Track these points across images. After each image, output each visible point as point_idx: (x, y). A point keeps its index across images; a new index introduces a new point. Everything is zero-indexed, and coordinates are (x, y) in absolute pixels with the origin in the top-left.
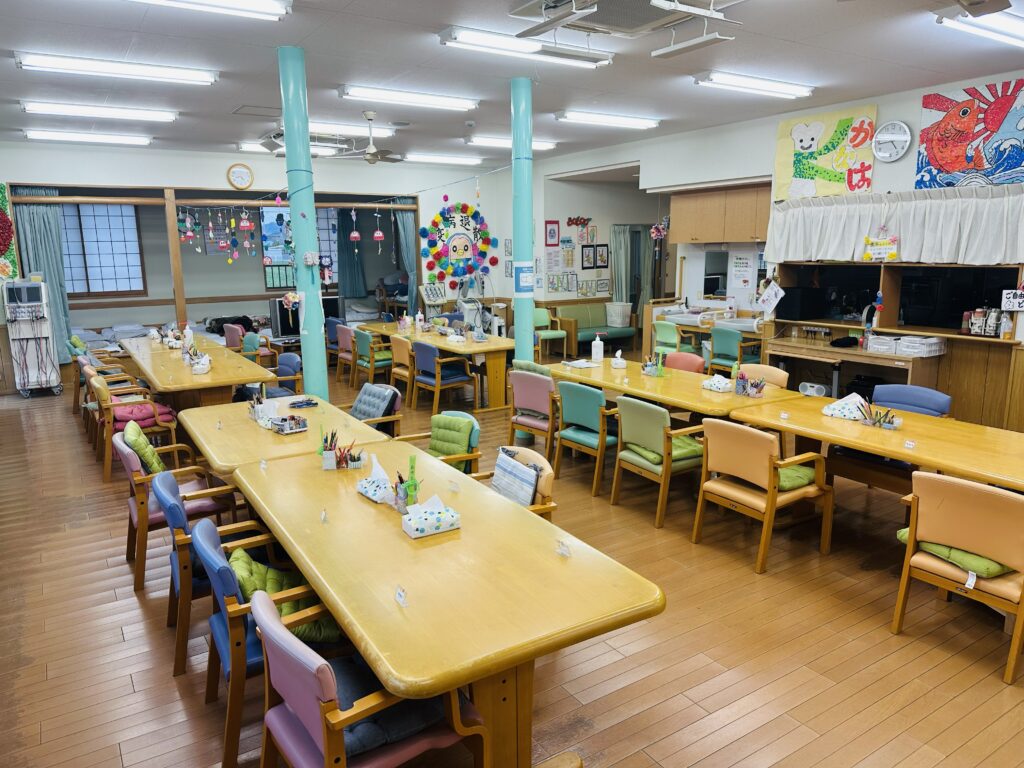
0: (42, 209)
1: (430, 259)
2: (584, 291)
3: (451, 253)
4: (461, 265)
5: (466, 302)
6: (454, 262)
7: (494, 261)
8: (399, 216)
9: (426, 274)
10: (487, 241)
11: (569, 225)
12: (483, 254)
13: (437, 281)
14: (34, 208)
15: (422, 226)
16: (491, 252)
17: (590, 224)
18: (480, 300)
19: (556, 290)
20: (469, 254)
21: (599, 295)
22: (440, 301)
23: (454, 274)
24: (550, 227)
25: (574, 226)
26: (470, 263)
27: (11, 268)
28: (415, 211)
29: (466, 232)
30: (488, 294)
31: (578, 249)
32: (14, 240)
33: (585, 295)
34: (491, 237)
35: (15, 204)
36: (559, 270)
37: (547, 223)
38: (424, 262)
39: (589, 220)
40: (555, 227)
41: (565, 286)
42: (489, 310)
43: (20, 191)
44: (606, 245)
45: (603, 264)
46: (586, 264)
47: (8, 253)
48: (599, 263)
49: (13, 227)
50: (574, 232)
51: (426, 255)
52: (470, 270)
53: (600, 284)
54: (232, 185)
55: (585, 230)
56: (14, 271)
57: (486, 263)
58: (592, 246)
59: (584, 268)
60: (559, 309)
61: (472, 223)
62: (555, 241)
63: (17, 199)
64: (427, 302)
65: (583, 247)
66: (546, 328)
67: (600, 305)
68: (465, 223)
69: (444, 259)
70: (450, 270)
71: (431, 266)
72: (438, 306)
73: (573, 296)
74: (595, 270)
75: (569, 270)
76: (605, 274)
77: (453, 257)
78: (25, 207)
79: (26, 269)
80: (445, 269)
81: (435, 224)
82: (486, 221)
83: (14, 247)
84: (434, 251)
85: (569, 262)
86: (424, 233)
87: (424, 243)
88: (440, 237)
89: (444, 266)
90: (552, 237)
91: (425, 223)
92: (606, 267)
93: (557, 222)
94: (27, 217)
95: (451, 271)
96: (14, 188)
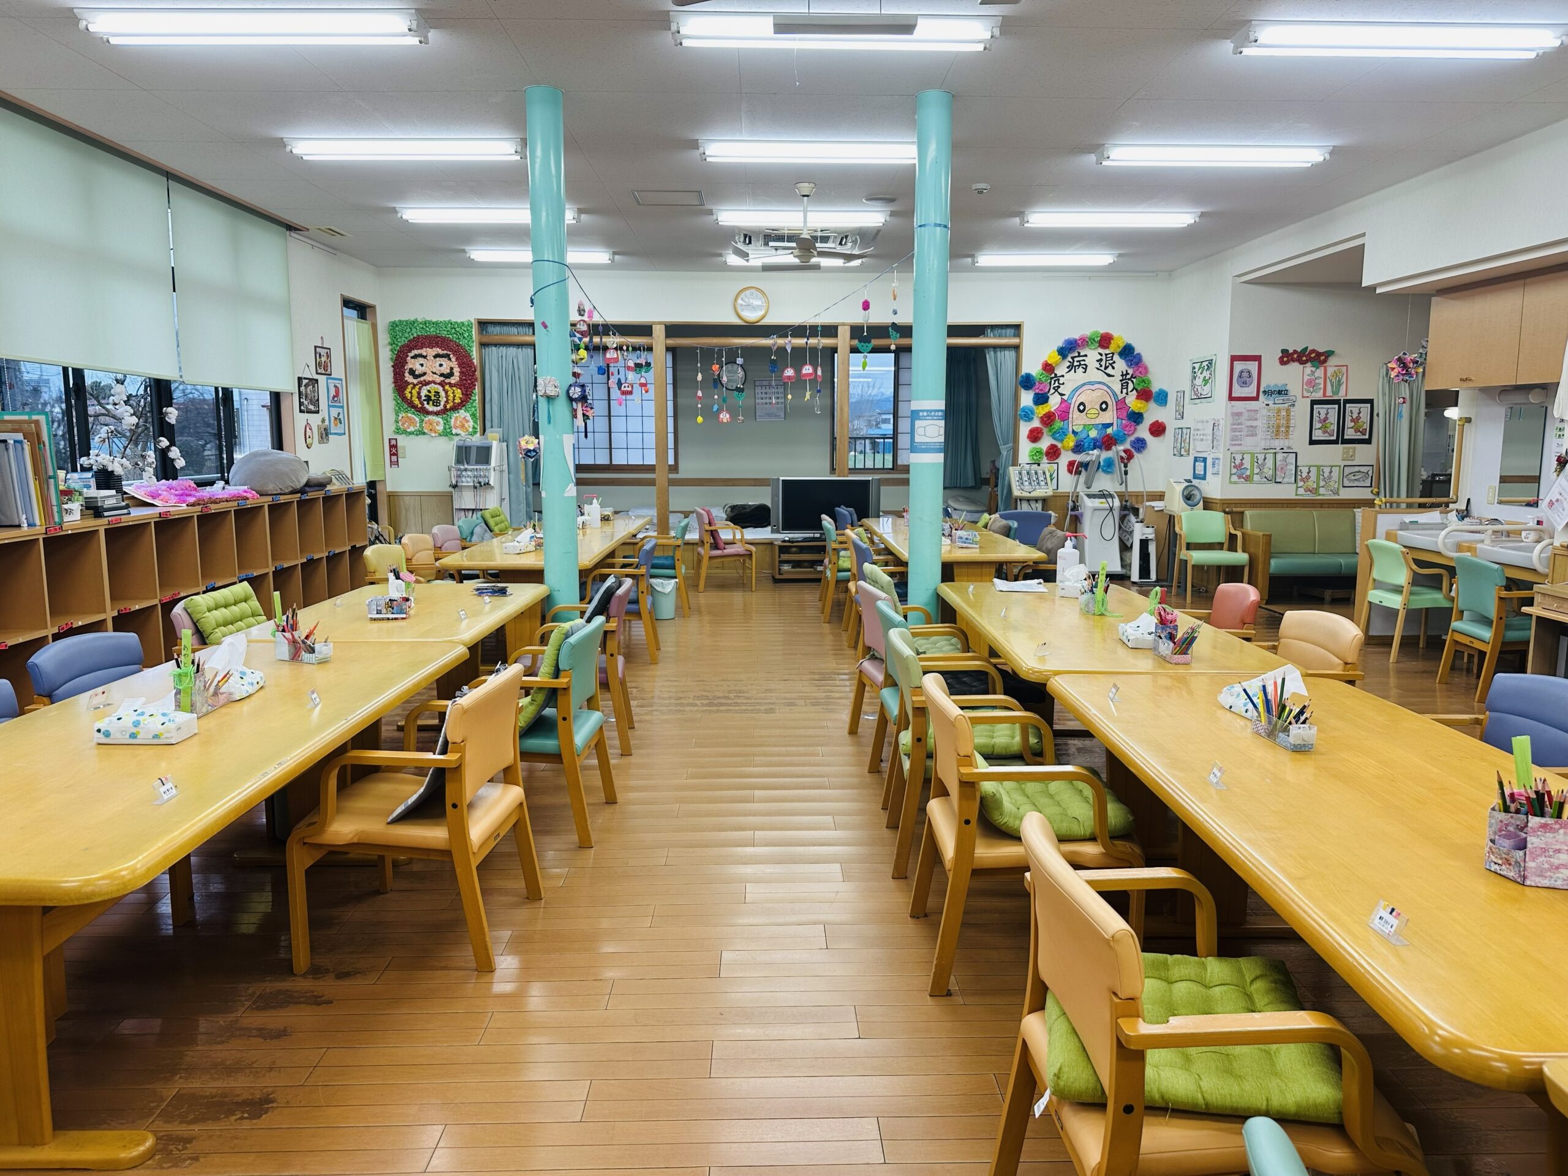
0: (512, 351)
1: (1036, 423)
2: (1311, 484)
3: (1074, 414)
4: (1093, 434)
5: (1089, 496)
6: (1078, 429)
7: (1158, 429)
8: (990, 357)
9: (1025, 448)
10: (1145, 395)
11: (1282, 362)
12: (1136, 418)
13: (1045, 460)
14: (503, 349)
15: (1025, 370)
16: (1153, 413)
17: (1332, 361)
18: (1121, 496)
19: (1248, 479)
20: (1109, 417)
21: (1346, 494)
22: (1040, 492)
23: (1078, 448)
24: (1239, 366)
25: (1295, 367)
26: (1109, 431)
27: (471, 423)
28: (1017, 348)
29: (1106, 379)
30: (1135, 485)
31: (1303, 406)
32: (477, 390)
33: (1315, 491)
34: (1155, 388)
35: (483, 345)
36: (1257, 443)
37: (1234, 359)
38: (1024, 429)
39: (1329, 354)
40: (1253, 366)
41: (1269, 473)
42: (1136, 512)
43: (491, 329)
44: (1371, 401)
45: (1359, 436)
46: (1318, 435)
47: (469, 405)
48: (1350, 434)
49: (478, 374)
50: (1294, 376)
51: (1028, 416)
52: (1107, 442)
53: (1350, 474)
54: (740, 317)
55: (1320, 372)
56: (474, 428)
57: (1143, 431)
58: (1337, 402)
59: (1312, 442)
60: (1248, 513)
61: (1121, 365)
62: (1251, 391)
63: (485, 340)
64: (1016, 492)
65: (1314, 403)
66: (1219, 546)
67: (1345, 512)
68: (1105, 365)
69: (1058, 424)
70: (1071, 442)
71: (1035, 436)
72: (1036, 500)
73: (1286, 492)
74: (1340, 447)
75: (1278, 444)
76: (1365, 454)
77: (1077, 422)
78: (494, 348)
79: (488, 424)
80: (1062, 441)
81: (1048, 368)
82: (1147, 359)
83: (476, 397)
84: (1042, 410)
85: (1281, 429)
86: (1027, 382)
87: (1027, 398)
88: (1056, 389)
89: (1060, 435)
90: (1244, 384)
91: (1031, 366)
92: (1368, 441)
93: (1257, 358)
94: (495, 361)
95: (1072, 444)
96: (483, 324)
